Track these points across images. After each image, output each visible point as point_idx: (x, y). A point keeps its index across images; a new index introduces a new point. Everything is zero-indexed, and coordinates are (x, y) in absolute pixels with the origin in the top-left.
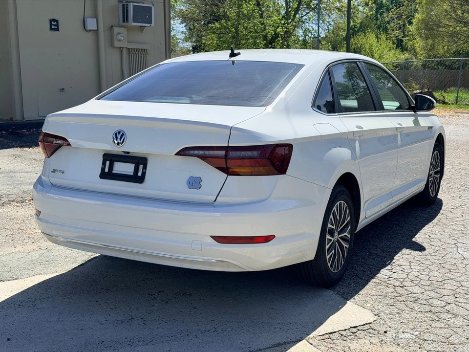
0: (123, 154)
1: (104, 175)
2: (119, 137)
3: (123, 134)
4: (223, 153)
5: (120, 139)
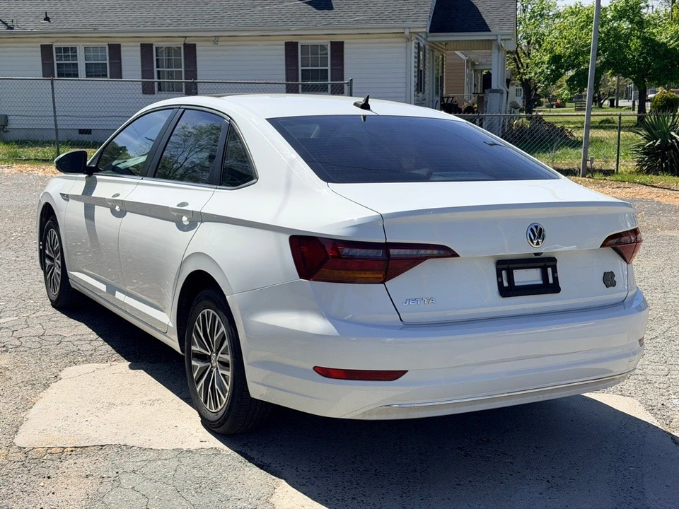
2: (537, 233)
3: (541, 230)
5: (540, 235)
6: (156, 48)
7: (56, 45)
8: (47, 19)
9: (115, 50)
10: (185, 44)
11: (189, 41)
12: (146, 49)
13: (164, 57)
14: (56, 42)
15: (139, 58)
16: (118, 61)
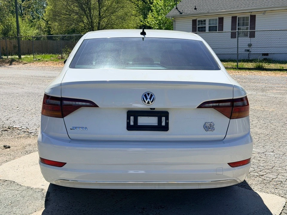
0: (150, 110)
1: (130, 128)
2: (148, 97)
3: (152, 95)
4: (229, 104)
5: (150, 99)
6: (238, 18)
7: (198, 19)
8: (195, 9)
9: (221, 20)
10: (251, 15)
11: (253, 14)
12: (234, 19)
13: (241, 22)
14: (198, 18)
15: (231, 23)
16: (222, 25)
